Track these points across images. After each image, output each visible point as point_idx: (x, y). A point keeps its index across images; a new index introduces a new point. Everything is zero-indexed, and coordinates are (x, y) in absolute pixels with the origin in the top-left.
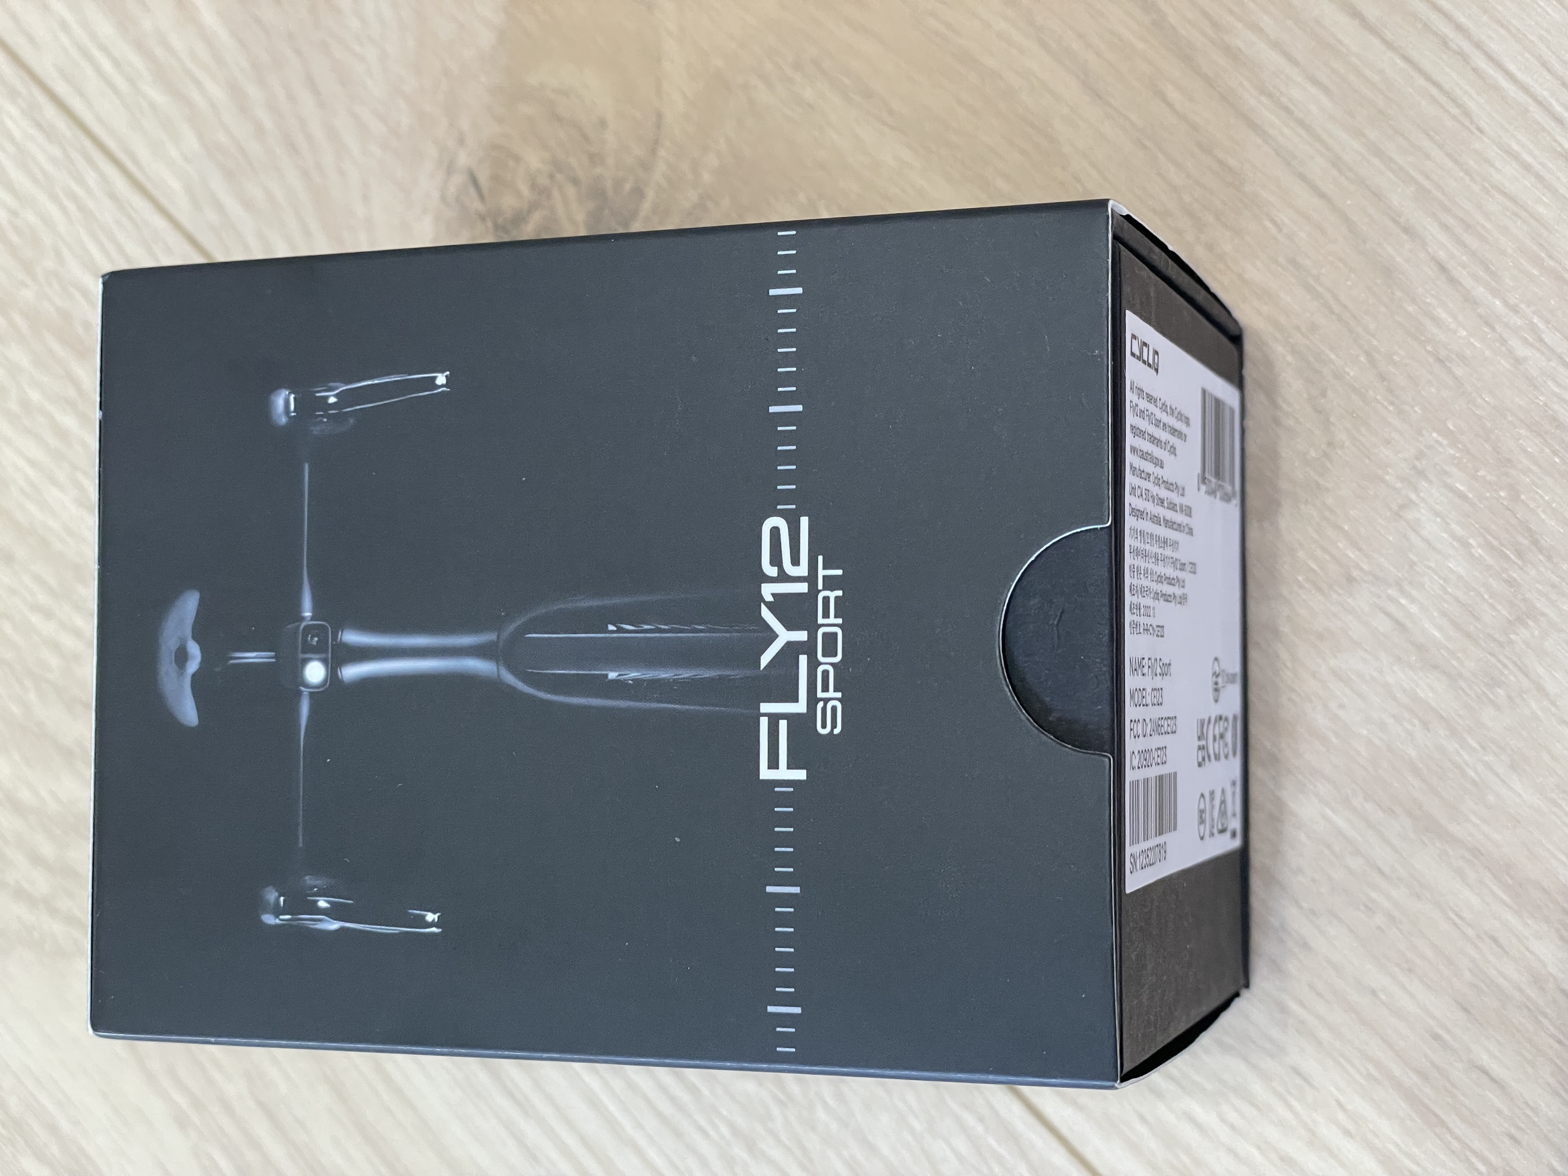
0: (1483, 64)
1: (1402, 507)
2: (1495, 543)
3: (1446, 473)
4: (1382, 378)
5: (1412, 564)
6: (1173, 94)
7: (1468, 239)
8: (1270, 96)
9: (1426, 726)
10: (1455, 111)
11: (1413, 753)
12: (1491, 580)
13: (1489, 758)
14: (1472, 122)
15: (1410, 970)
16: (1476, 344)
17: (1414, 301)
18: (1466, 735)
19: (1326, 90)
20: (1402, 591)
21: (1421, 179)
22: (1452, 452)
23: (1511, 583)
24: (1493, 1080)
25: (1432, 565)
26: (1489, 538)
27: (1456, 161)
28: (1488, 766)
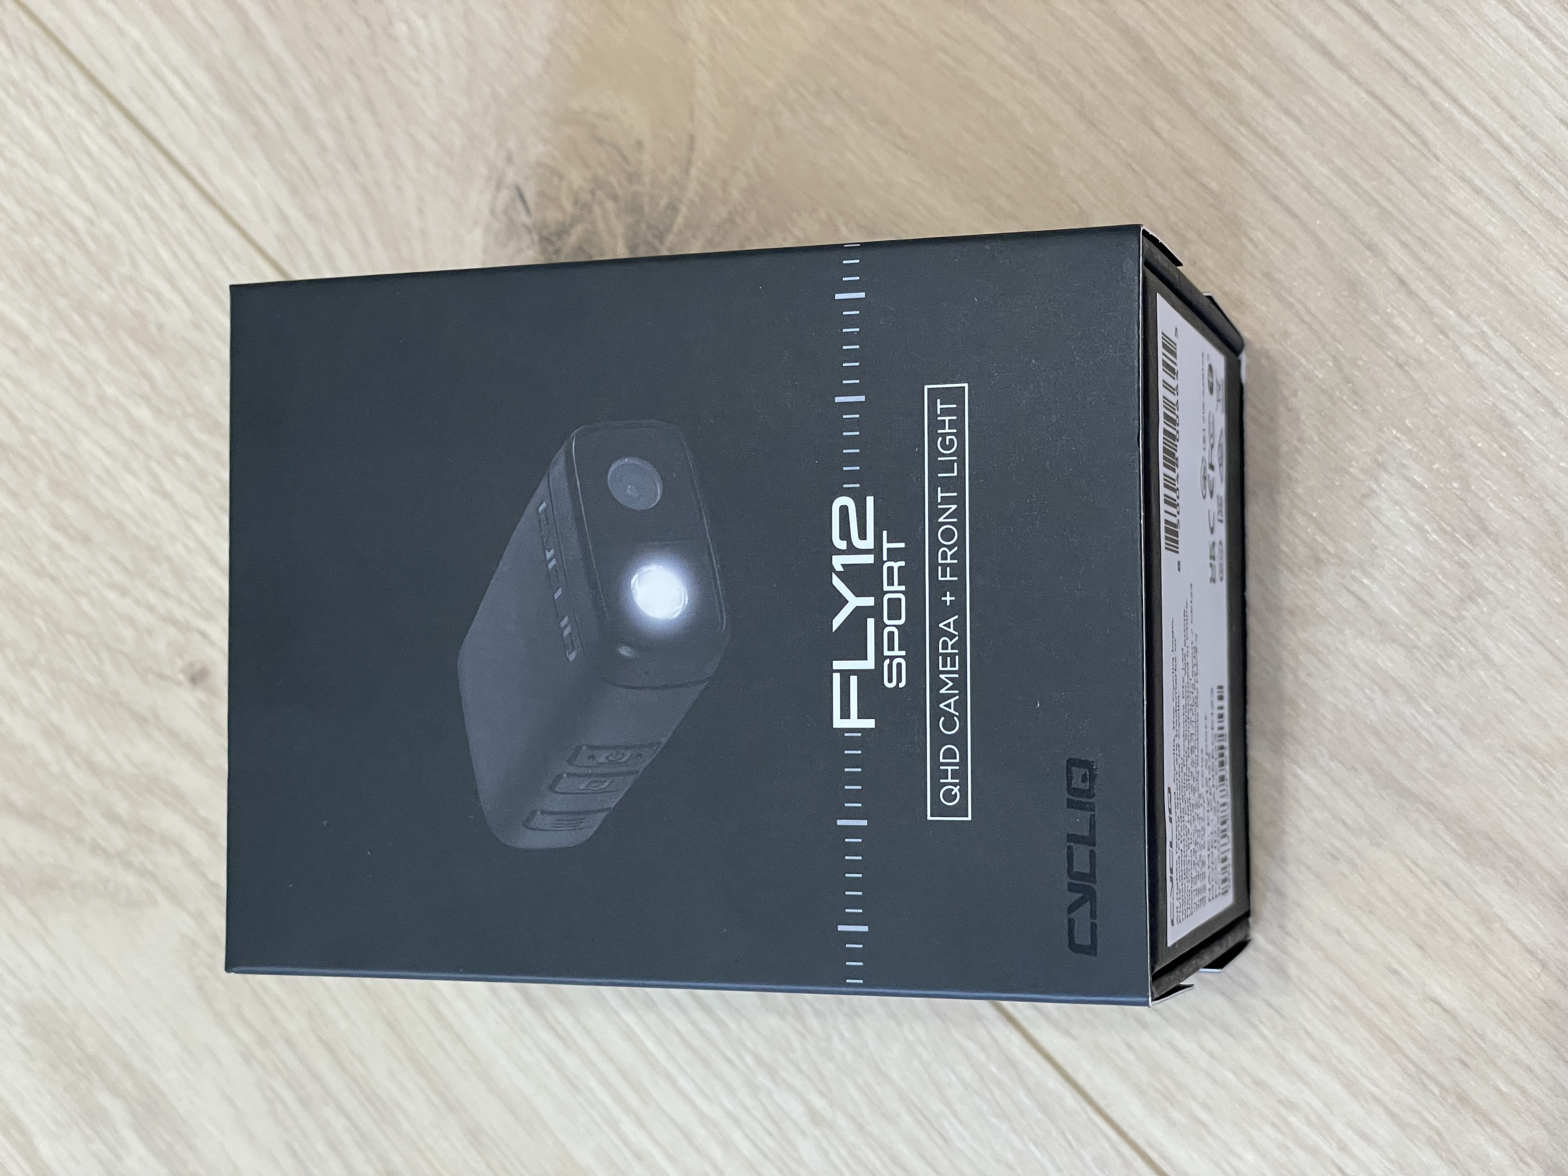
0: (1438, 97)
1: (1366, 496)
2: (1449, 529)
3: (1404, 466)
4: (1347, 380)
5: (1374, 548)
6: (1159, 123)
7: (1426, 256)
8: (1248, 126)
9: (1385, 692)
10: (1413, 140)
11: (1373, 717)
12: (1444, 562)
13: (1441, 722)
14: (1429, 150)
15: (1371, 912)
16: (1432, 350)
17: (1376, 312)
18: (1421, 701)
19: (1298, 121)
20: (1365, 572)
21: (1384, 202)
22: (1409, 447)
23: (1462, 564)
24: (1445, 1010)
25: (1392, 548)
26: (1444, 525)
27: (1414, 186)
28: (1441, 728)
